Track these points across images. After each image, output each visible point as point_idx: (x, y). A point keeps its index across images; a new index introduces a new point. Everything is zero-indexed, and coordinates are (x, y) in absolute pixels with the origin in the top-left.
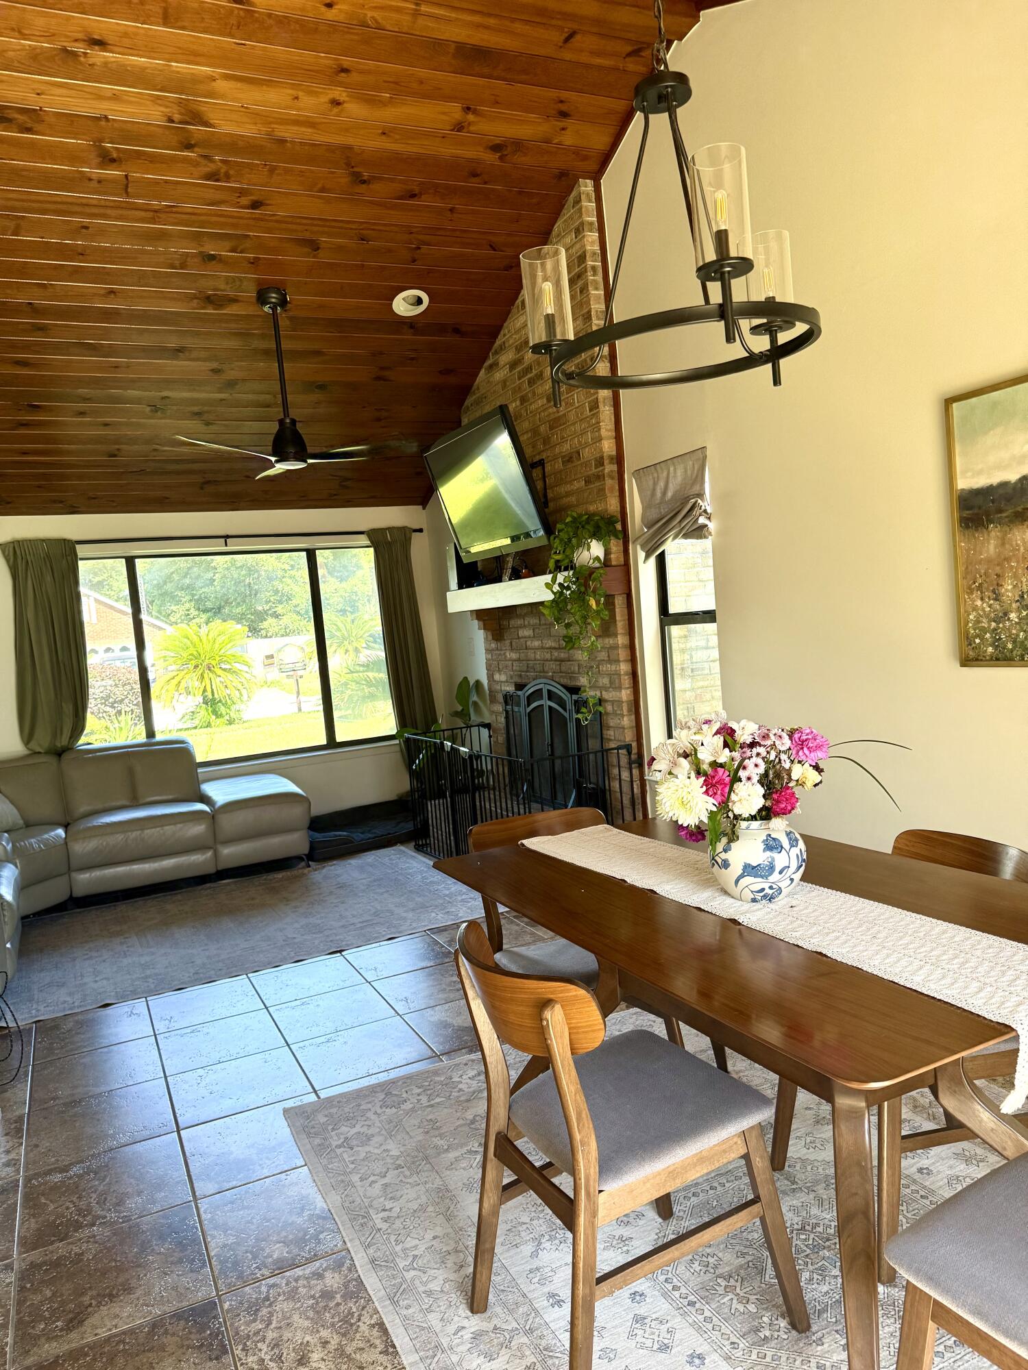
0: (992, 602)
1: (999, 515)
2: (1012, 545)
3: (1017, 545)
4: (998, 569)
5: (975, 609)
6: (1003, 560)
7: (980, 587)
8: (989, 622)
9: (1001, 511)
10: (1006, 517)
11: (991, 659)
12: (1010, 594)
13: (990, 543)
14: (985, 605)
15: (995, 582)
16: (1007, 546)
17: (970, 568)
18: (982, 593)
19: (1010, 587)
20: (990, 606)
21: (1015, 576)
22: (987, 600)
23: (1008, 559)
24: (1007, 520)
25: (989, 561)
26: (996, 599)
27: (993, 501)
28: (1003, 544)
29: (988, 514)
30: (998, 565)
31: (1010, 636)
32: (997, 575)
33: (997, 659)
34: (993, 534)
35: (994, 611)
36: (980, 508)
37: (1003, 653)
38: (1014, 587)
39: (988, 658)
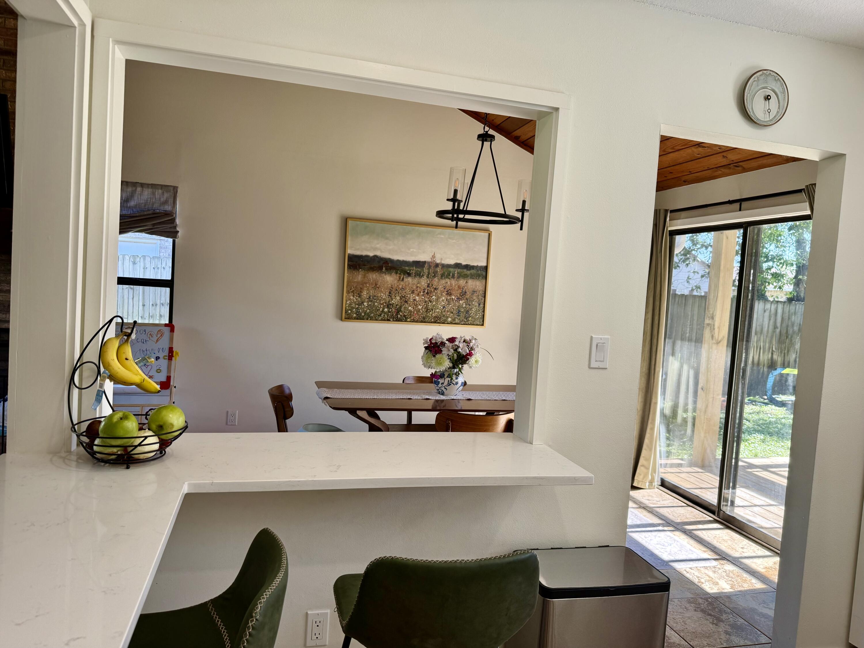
0: (357, 298)
1: (364, 267)
2: (368, 279)
3: (370, 279)
4: (361, 286)
5: (350, 299)
6: (363, 283)
7: (353, 292)
8: (356, 305)
9: (365, 265)
10: (367, 268)
11: (355, 319)
12: (365, 296)
13: (359, 276)
14: (354, 299)
15: (359, 291)
16: (366, 278)
17: (349, 284)
18: (353, 294)
19: (365, 293)
20: (356, 299)
21: (368, 289)
22: (355, 297)
23: (366, 283)
24: (367, 269)
25: (358, 282)
26: (359, 297)
27: (362, 261)
28: (364, 278)
29: (359, 265)
30: (362, 284)
31: (363, 311)
32: (361, 288)
33: (357, 319)
34: (361, 273)
35: (358, 301)
36: (356, 262)
37: (360, 317)
38: (367, 293)
39: (353, 318)
